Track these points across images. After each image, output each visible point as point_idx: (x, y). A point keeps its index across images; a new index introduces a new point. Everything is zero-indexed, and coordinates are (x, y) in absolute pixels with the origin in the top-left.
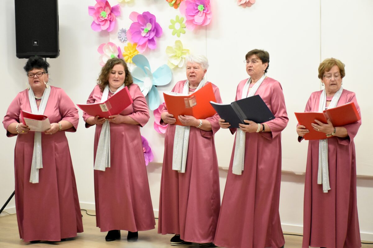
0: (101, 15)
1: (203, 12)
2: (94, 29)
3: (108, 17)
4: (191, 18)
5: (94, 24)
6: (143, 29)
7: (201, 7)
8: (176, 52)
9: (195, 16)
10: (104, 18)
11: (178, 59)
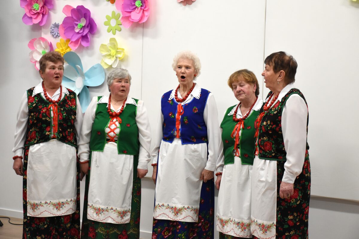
0: (33, 7)
1: (141, 9)
2: (26, 23)
3: (41, 10)
4: (128, 15)
5: (26, 17)
6: (77, 25)
7: (138, 3)
8: (110, 51)
9: (132, 13)
10: (37, 11)
11: (112, 59)
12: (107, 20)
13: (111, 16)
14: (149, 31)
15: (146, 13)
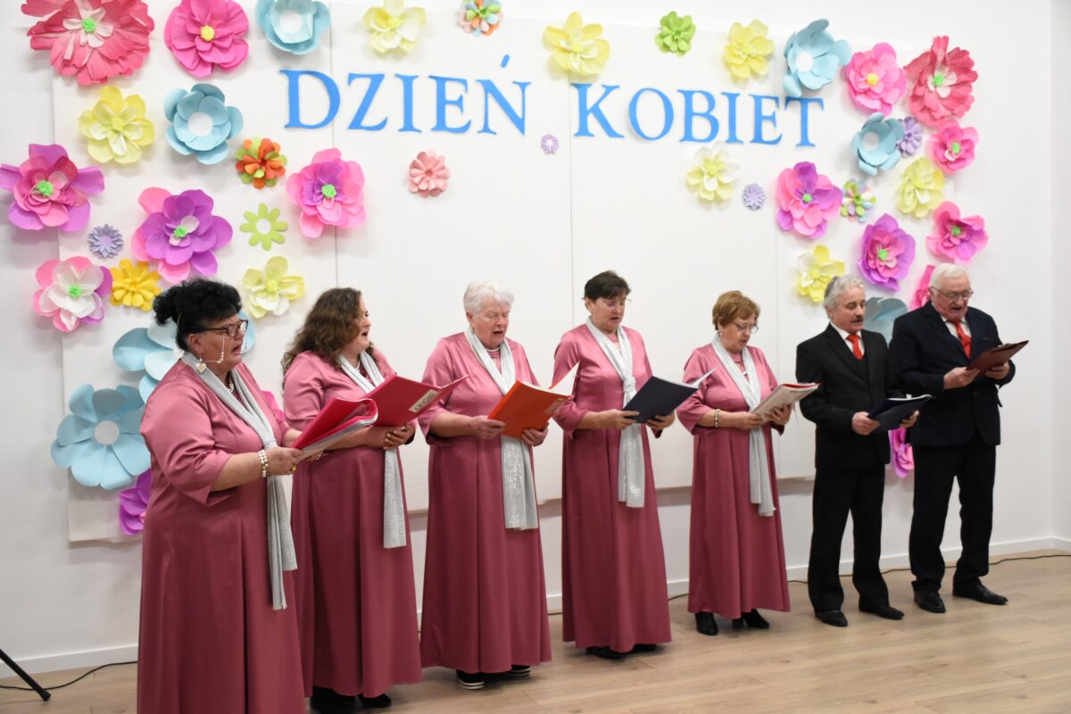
0: (37, 190)
1: (336, 201)
3: (60, 197)
5: (15, 211)
6: (172, 230)
7: (329, 190)
8: (266, 282)
9: (319, 208)
10: (47, 197)
11: (271, 298)
12: (247, 222)
13: (256, 212)
14: (350, 242)
15: (353, 210)
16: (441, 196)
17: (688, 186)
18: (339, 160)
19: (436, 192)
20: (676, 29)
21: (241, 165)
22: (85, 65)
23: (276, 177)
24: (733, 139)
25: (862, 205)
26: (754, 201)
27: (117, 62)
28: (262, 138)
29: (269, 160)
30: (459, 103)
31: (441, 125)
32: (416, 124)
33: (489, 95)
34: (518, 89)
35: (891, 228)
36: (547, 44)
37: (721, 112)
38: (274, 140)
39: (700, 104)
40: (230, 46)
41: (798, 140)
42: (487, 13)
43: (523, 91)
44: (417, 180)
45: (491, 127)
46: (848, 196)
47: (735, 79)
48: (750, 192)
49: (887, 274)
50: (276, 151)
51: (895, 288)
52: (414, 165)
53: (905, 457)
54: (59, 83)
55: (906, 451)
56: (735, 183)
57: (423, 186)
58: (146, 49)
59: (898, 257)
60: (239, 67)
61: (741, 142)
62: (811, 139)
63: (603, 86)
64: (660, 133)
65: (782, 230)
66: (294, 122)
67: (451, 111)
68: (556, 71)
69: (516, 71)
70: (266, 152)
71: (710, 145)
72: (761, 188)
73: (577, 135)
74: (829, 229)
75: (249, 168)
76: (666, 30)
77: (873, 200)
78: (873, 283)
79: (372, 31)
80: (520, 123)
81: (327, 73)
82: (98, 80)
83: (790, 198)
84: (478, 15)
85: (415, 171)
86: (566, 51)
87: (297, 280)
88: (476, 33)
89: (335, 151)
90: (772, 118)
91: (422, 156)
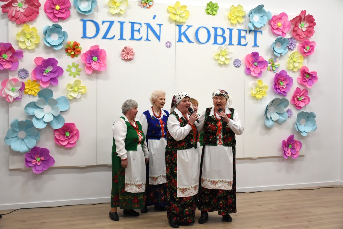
0: (2, 57)
1: (97, 62)
3: (9, 59)
6: (44, 71)
7: (95, 58)
8: (74, 88)
9: (91, 64)
10: (5, 59)
11: (75, 93)
12: (68, 68)
13: (71, 65)
14: (102, 75)
15: (103, 65)
16: (132, 61)
17: (215, 59)
18: (99, 49)
19: (130, 60)
20: (212, 7)
21: (67, 50)
22: (19, 17)
23: (78, 54)
24: (231, 44)
25: (275, 67)
26: (237, 64)
27: (29, 17)
28: (74, 41)
29: (76, 48)
30: (139, 31)
31: (132, 38)
32: (124, 37)
33: (149, 28)
34: (158, 26)
35: (285, 75)
36: (168, 12)
37: (227, 35)
38: (78, 42)
39: (220, 32)
40: (65, 12)
41: (253, 44)
42: (149, 2)
43: (160, 27)
44: (124, 56)
45: (149, 38)
46: (270, 63)
47: (232, 24)
48: (236, 62)
49: (283, 90)
50: (78, 46)
51: (285, 95)
52: (123, 51)
53: (287, 152)
54: (10, 23)
55: (288, 150)
56: (231, 59)
57: (126, 58)
58: (38, 13)
59: (287, 84)
60: (67, 18)
61: (234, 45)
62: (258, 44)
63: (187, 26)
64: (206, 41)
65: (247, 74)
66: (84, 36)
67: (136, 33)
68: (171, 21)
69: (158, 20)
70: (75, 46)
71: (222, 46)
72: (240, 60)
73: (177, 42)
74: (263, 74)
75: (69, 51)
76: (209, 7)
77: (279, 65)
78: (277, 93)
79: (111, 7)
80: (158, 38)
81: (96, 20)
82: (22, 22)
83: (250, 64)
84: (145, 2)
85: (123, 53)
86: (175, 14)
87: (84, 87)
88: (145, 8)
89: (97, 46)
90: (244, 37)
91: (126, 48)
